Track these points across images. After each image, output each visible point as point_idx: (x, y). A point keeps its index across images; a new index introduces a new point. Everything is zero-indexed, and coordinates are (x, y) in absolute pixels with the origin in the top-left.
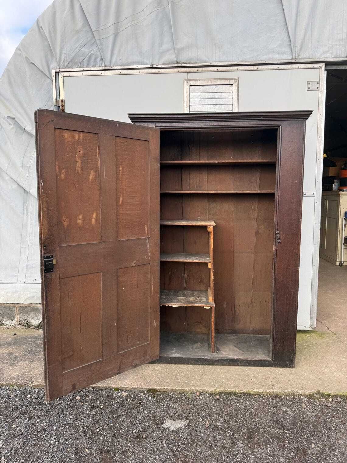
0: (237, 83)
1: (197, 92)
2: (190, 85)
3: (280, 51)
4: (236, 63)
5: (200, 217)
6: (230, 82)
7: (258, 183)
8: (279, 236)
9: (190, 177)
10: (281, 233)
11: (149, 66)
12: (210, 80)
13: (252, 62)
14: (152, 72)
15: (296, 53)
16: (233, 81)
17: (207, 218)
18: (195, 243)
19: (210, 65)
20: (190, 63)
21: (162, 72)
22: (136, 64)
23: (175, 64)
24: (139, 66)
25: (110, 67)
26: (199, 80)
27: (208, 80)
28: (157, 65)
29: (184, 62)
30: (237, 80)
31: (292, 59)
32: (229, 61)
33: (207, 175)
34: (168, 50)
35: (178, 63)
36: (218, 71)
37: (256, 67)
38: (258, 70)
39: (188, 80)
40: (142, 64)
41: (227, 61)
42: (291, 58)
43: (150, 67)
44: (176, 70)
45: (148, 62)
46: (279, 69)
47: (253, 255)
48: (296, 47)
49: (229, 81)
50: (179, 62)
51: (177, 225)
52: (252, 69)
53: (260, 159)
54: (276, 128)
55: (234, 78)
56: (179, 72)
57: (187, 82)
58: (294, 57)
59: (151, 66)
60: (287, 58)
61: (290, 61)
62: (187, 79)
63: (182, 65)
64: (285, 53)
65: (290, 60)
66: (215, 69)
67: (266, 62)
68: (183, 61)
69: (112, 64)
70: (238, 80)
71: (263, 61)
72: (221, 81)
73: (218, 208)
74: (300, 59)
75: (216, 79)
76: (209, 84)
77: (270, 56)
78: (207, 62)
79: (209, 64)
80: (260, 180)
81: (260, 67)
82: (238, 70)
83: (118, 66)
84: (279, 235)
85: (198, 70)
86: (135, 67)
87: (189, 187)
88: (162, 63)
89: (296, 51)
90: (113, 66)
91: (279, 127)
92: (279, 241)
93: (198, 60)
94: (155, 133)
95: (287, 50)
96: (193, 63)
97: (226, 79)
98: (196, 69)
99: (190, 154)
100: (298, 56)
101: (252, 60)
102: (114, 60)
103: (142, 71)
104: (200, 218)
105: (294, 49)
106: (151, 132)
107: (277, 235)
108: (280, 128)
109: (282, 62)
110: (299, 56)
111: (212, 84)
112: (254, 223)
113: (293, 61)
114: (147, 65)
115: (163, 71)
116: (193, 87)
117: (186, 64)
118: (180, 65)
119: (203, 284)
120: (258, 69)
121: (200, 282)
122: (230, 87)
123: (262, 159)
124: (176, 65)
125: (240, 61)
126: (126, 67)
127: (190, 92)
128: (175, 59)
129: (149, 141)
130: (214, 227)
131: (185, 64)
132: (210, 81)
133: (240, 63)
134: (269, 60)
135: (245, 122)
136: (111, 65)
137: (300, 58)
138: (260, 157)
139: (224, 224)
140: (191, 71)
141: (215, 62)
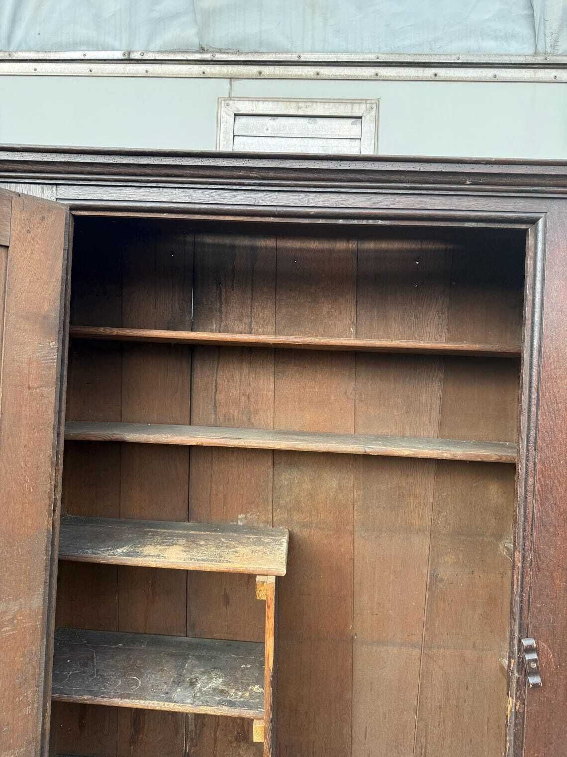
0: (373, 113)
1: (254, 133)
2: (235, 115)
3: (500, 31)
4: (371, 57)
5: (246, 514)
6: (352, 109)
7: (435, 414)
8: (535, 660)
9: (220, 381)
10: (544, 645)
11: (118, 55)
12: (297, 100)
13: (419, 57)
14: (127, 71)
15: (548, 40)
16: (363, 106)
17: (270, 520)
18: (227, 600)
19: (297, 59)
20: (238, 52)
21: (156, 72)
22: (83, 48)
23: (195, 52)
24: (91, 55)
25: (7, 54)
26: (264, 101)
27: (289, 100)
28: (142, 54)
29: (220, 50)
30: (374, 106)
31: (536, 53)
32: (351, 53)
33: (272, 378)
34: (176, 16)
35: (202, 50)
36: (318, 78)
37: (429, 72)
38: (435, 79)
39: (231, 98)
40: (100, 47)
41: (346, 52)
42: (531, 51)
43: (121, 57)
44: (197, 69)
45: (117, 44)
46: (497, 79)
47: (416, 652)
48: (547, 23)
49: (349, 106)
50: (206, 48)
51: (140, 564)
52: (418, 77)
53: (444, 338)
54: (523, 227)
55: (366, 100)
56: (204, 76)
57: (228, 105)
58: (540, 48)
59: (124, 54)
60: (521, 50)
61: (530, 60)
62: (227, 95)
63: (214, 56)
64: (513, 36)
65: (530, 55)
66: (310, 71)
67: (459, 59)
68: (218, 45)
69: (14, 44)
70: (376, 104)
71: (450, 55)
72: (327, 106)
73: (307, 486)
74: (557, 56)
75: (313, 101)
76: (291, 112)
77: (472, 44)
78: (287, 52)
79: (294, 58)
80: (443, 406)
81: (442, 72)
82: (376, 79)
83: (30, 50)
84: (534, 656)
85: (260, 73)
86: (77, 55)
87: (216, 414)
88: (155, 50)
89: (548, 32)
90: (16, 51)
91: (534, 222)
92: (534, 680)
93: (261, 44)
94: (43, 218)
95: (523, 29)
96: (247, 53)
97: (340, 101)
98: (255, 69)
99: (220, 311)
100: (554, 47)
101: (420, 52)
102: (19, 34)
103: (97, 68)
104: (246, 517)
105: (542, 27)
106: (17, 213)
107: (528, 657)
108: (536, 230)
109: (506, 60)
110: (557, 48)
111: (301, 113)
112: (422, 545)
113: (540, 60)
114: (113, 52)
115: (160, 71)
116: (244, 120)
117: (228, 53)
118: (208, 56)
119: (246, 745)
120: (437, 78)
121: (237, 739)
122: (352, 124)
123: (449, 340)
124: (198, 56)
125: (384, 54)
126: (52, 56)
127: (236, 134)
128: (196, 40)
129: (7, 247)
130: (278, 578)
131: (224, 53)
132: (294, 105)
133: (383, 58)
134: (468, 53)
135: (403, 199)
136: (11, 49)
137: (560, 52)
138: (441, 332)
139: (325, 541)
140: (240, 75)
141: (312, 52)
